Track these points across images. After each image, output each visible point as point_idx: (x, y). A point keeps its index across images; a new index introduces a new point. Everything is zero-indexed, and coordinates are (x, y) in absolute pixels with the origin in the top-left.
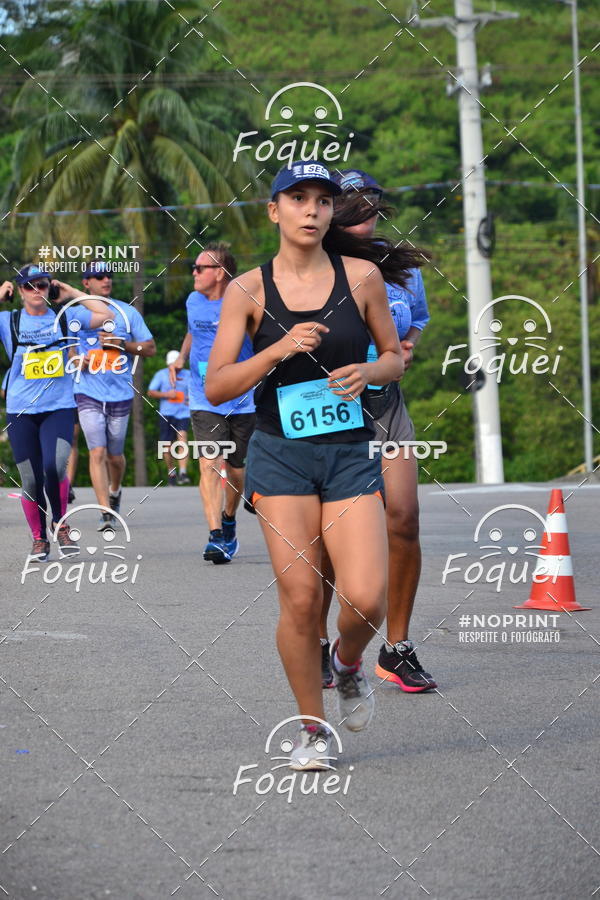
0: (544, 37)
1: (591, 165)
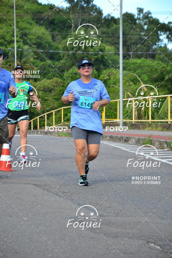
1: (19, 44)
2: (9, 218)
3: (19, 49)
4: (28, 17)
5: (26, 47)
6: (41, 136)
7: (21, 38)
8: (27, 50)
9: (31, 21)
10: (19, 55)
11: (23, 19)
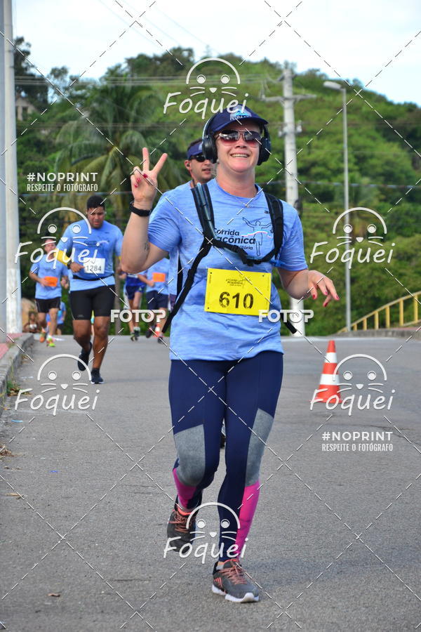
0: (329, 108)
1: (352, 174)
2: (338, 488)
3: (354, 185)
4: (369, 128)
5: (366, 180)
6: (393, 339)
7: (356, 164)
8: (367, 186)
9: (374, 133)
10: (354, 194)
11: (360, 131)
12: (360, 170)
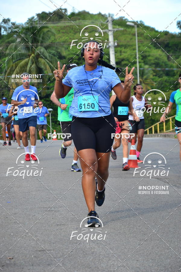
0: (129, 34)
1: (140, 64)
3: (141, 69)
4: (147, 42)
5: (147, 67)
6: (161, 138)
7: (142, 59)
8: (147, 69)
10: (141, 73)
11: (143, 44)
12: (144, 62)
